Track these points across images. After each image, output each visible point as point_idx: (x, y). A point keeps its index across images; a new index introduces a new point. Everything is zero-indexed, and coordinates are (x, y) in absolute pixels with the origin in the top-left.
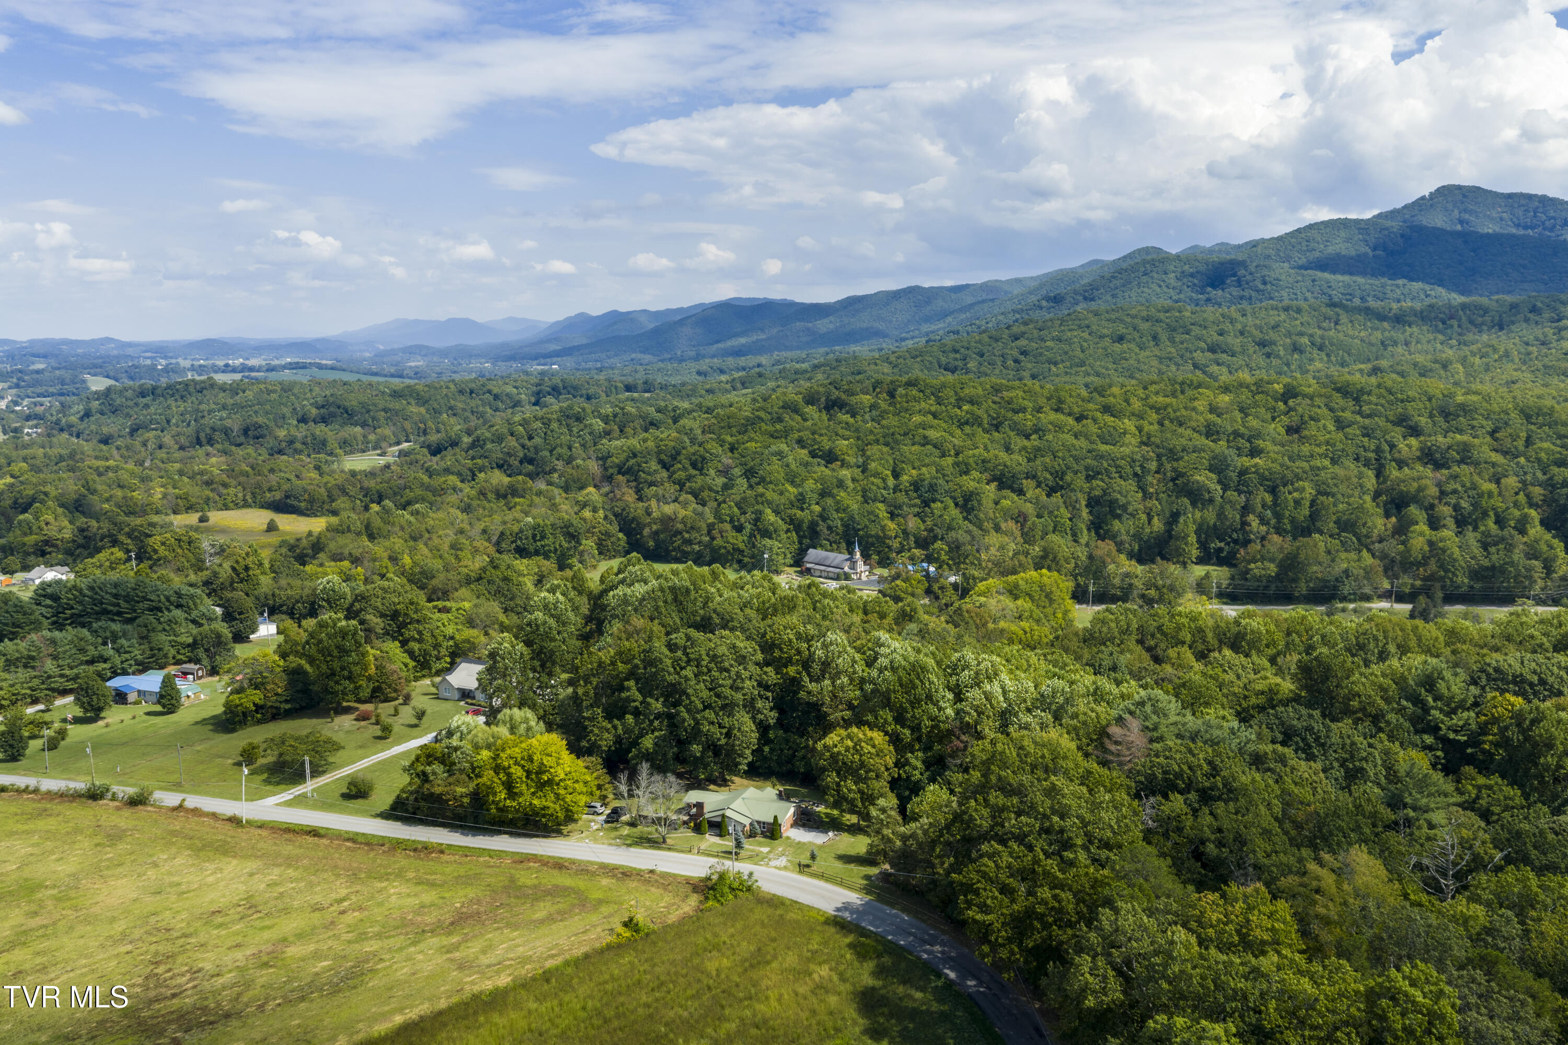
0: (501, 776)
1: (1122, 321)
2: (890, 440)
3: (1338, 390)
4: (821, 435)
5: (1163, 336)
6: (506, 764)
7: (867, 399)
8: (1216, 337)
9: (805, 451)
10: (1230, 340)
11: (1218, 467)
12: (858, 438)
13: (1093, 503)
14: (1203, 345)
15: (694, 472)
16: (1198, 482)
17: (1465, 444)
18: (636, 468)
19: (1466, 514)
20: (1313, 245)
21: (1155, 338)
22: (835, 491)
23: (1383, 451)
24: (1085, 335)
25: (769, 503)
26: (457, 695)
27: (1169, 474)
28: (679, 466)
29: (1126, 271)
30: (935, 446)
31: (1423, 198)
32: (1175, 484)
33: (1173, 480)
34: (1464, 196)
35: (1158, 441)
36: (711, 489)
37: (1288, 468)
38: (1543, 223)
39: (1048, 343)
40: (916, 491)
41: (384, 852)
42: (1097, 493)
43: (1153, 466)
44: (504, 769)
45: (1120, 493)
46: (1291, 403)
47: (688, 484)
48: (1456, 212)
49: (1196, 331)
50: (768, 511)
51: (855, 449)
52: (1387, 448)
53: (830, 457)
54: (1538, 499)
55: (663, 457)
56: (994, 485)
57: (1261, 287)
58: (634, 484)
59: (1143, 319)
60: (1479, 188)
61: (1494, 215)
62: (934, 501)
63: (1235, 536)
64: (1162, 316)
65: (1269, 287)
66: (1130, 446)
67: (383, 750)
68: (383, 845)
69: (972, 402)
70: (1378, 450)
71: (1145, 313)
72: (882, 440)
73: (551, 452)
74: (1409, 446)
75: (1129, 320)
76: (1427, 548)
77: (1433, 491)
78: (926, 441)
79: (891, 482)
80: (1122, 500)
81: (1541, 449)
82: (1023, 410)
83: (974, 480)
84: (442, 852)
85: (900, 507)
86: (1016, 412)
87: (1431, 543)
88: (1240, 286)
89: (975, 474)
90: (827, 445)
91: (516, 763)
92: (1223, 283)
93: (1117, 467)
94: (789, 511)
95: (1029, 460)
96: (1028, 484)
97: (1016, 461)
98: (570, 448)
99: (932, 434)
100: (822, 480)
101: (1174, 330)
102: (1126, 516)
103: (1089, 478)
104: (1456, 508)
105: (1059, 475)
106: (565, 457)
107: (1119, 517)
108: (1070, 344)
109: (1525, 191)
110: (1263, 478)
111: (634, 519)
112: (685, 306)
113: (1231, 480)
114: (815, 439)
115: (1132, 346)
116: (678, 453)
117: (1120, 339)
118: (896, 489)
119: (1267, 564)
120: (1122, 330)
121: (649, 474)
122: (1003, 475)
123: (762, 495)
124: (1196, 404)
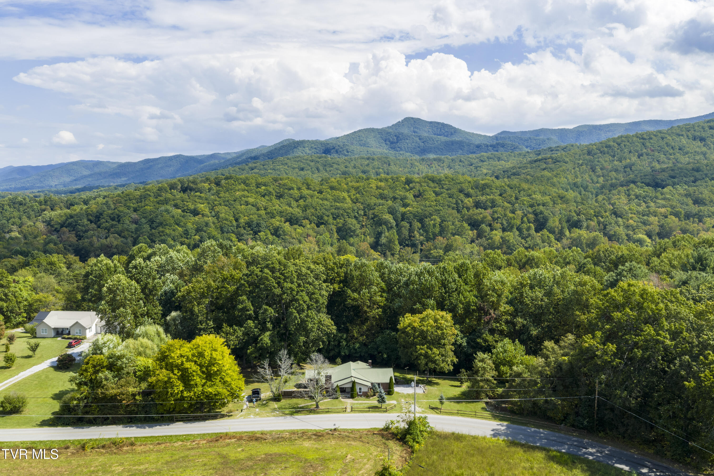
0: (176, 372)
1: (301, 161)
2: (227, 203)
3: (430, 180)
4: (187, 202)
5: (321, 168)
6: (179, 361)
7: (206, 185)
8: (344, 169)
9: (180, 211)
10: (351, 170)
11: (392, 211)
12: (208, 203)
13: (339, 230)
14: (339, 172)
15: (114, 223)
16: (385, 219)
17: (492, 199)
18: (74, 224)
19: (505, 227)
20: (362, 138)
21: (318, 169)
22: (205, 229)
23: (459, 204)
24: (286, 167)
25: (169, 236)
26: (53, 334)
27: (370, 216)
28: (104, 220)
29: (286, 146)
30: (253, 205)
31: (399, 122)
32: (374, 221)
33: (372, 218)
34: (415, 122)
35: (362, 201)
36: (127, 230)
37: (425, 211)
38: (444, 134)
39: (269, 171)
40: (249, 227)
41: (73, 453)
42: (340, 225)
43: (362, 212)
44: (177, 366)
45: (351, 224)
46: (411, 185)
47: (112, 229)
48: (412, 128)
49: (335, 166)
50: (170, 239)
51: (208, 208)
52: (460, 202)
53: (195, 213)
54: (532, 220)
55: (90, 217)
56: (288, 224)
57: (347, 153)
58: (74, 232)
59: (310, 161)
60: (419, 119)
61: (426, 130)
62: (260, 231)
63: (407, 242)
64: (319, 160)
65: (350, 153)
66: (348, 204)
67: (11, 376)
68: (67, 448)
69: (265, 185)
70: (457, 203)
71: (311, 159)
72: (223, 204)
73: (8, 221)
74: (469, 202)
75: (304, 161)
76: (501, 240)
77: (489, 218)
78: (247, 204)
79: (235, 223)
80: (353, 228)
81: (524, 200)
82: (292, 188)
83: (278, 221)
84: (132, 444)
85: (242, 235)
86: (290, 189)
87: (502, 238)
88: (337, 153)
89: (278, 218)
90: (192, 207)
91: (188, 360)
92: (330, 152)
93: (347, 213)
94: (181, 239)
95: (303, 211)
96: (306, 222)
97: (297, 211)
98: (20, 219)
99: (251, 200)
100: (197, 223)
101: (325, 166)
102: (355, 237)
103: (334, 219)
104: (502, 224)
105: (320, 218)
106: (18, 224)
107: (351, 236)
108: (280, 171)
109: (436, 121)
110: (415, 216)
111: (83, 248)
112: (53, 164)
113: (398, 218)
114: (184, 204)
115: (308, 172)
116: (101, 214)
117: (302, 169)
118: (238, 226)
119: (439, 251)
120: (302, 165)
121: (83, 226)
122: (291, 218)
123: (163, 232)
124: (371, 186)
